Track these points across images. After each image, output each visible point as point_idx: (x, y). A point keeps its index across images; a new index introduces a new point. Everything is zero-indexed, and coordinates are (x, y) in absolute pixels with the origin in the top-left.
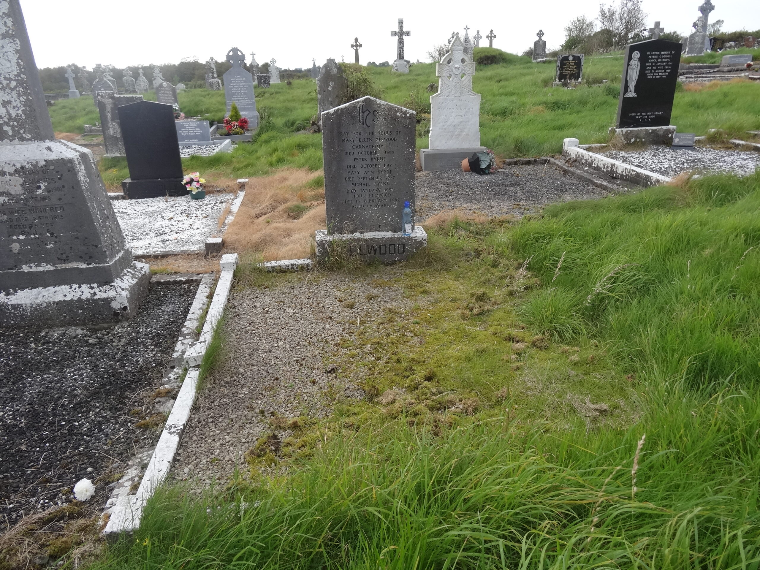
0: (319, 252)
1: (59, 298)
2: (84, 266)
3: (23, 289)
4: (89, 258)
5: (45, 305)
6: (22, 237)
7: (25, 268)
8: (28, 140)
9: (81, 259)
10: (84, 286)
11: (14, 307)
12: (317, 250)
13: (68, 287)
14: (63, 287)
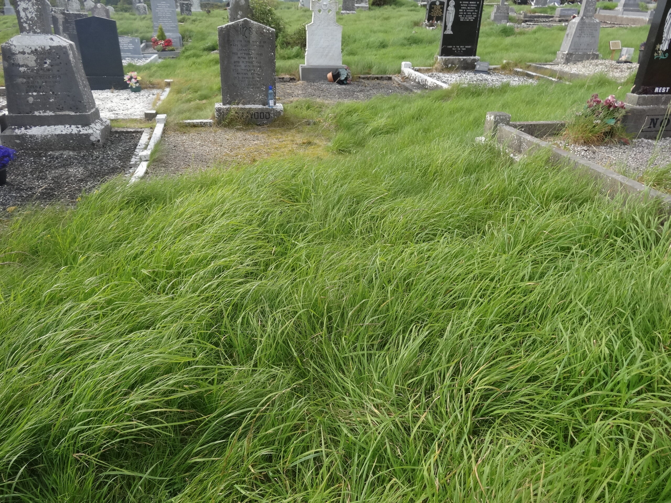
0: (218, 115)
1: (58, 132)
2: (73, 114)
3: (35, 126)
4: (76, 109)
5: (50, 136)
6: (35, 94)
7: (37, 113)
8: (38, 33)
9: (71, 109)
10: (73, 127)
11: (31, 136)
12: (216, 114)
13: (63, 126)
14: (60, 126)
